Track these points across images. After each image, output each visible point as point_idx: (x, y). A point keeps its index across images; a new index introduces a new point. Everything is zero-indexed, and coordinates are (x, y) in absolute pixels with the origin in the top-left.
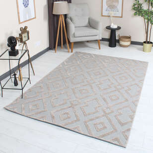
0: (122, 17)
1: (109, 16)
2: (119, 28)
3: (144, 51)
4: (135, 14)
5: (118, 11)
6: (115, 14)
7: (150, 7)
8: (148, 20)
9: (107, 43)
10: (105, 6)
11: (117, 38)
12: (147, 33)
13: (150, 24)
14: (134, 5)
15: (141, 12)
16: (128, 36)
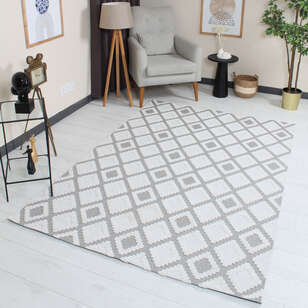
0: (240, 37)
1: (216, 34)
2: (234, 59)
3: (283, 107)
4: (269, 32)
5: (233, 25)
6: (227, 30)
7: (299, 18)
8: (295, 45)
9: (210, 88)
10: (207, 15)
11: (230, 79)
12: (291, 71)
13: (297, 54)
14: (267, 13)
15: (281, 28)
16: (253, 75)
